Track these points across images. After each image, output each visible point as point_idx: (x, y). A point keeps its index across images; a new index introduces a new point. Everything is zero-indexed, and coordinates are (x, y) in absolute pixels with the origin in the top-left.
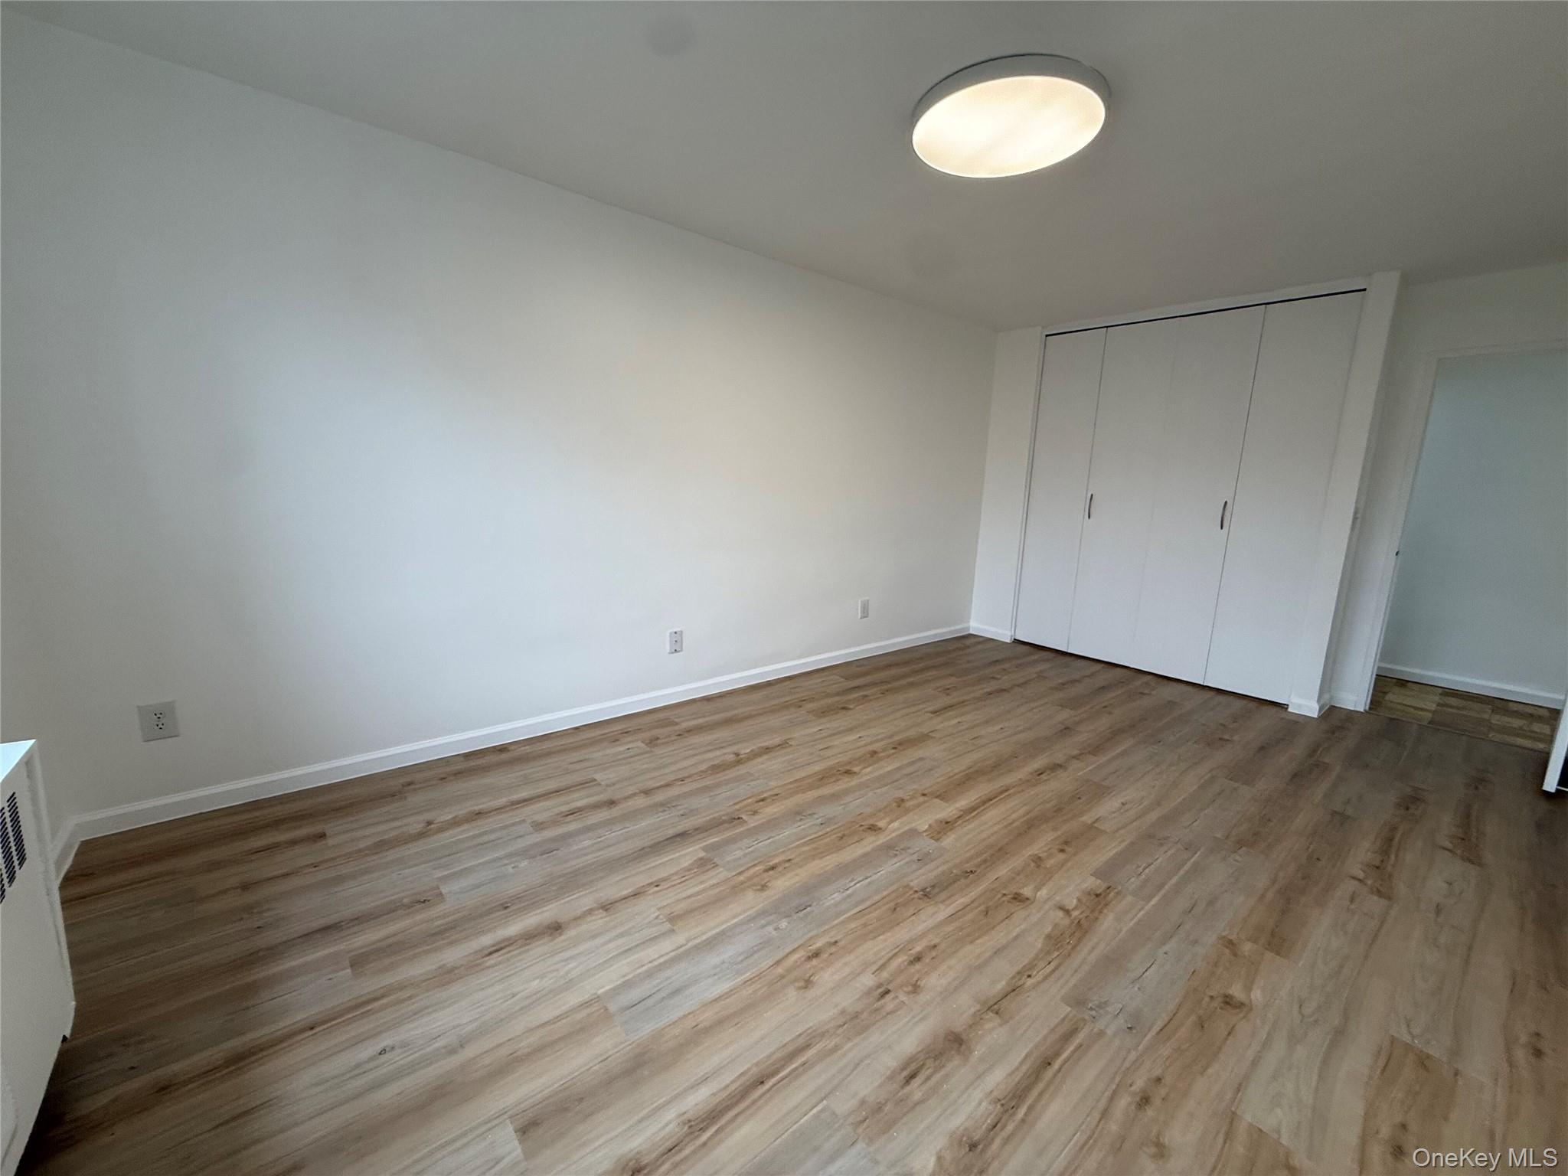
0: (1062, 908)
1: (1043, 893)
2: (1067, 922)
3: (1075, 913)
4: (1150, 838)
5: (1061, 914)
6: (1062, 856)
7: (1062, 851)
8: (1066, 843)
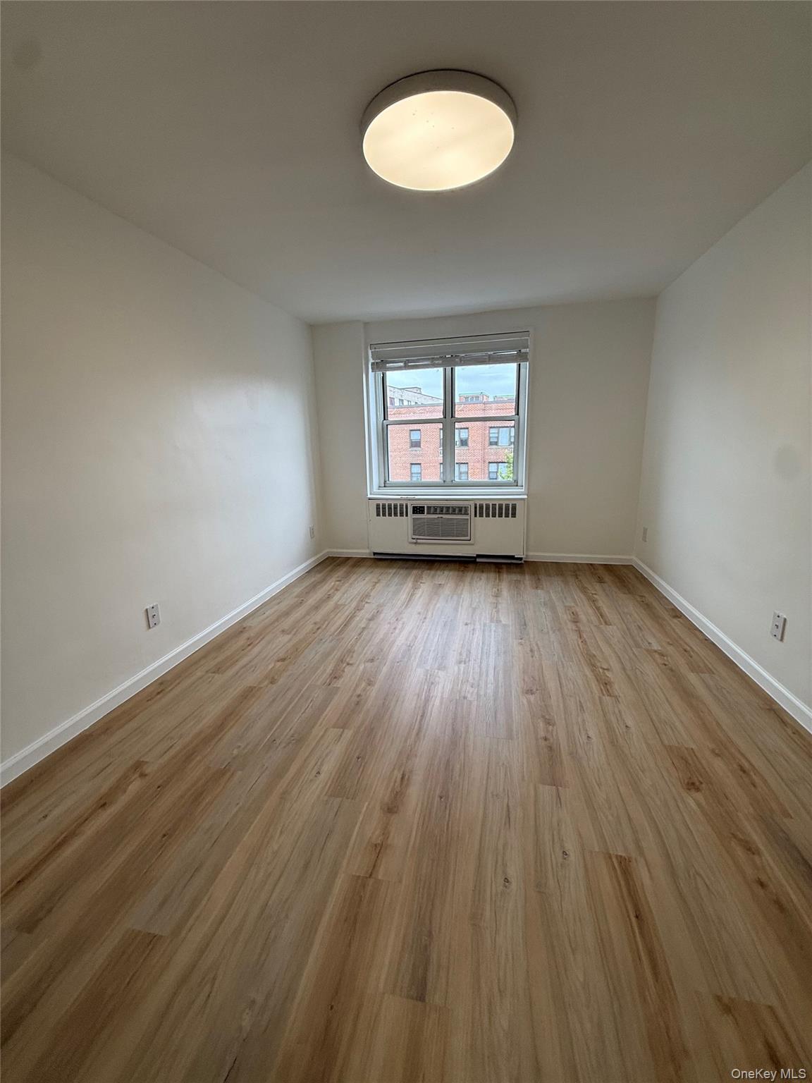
0: (351, 664)
1: (361, 667)
2: (347, 660)
3: (344, 665)
4: (299, 740)
5: (351, 662)
6: (358, 692)
7: (359, 696)
8: (358, 703)
